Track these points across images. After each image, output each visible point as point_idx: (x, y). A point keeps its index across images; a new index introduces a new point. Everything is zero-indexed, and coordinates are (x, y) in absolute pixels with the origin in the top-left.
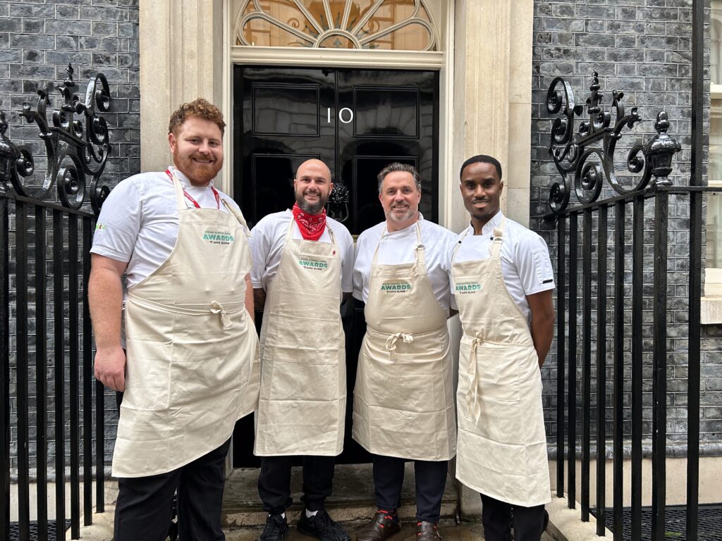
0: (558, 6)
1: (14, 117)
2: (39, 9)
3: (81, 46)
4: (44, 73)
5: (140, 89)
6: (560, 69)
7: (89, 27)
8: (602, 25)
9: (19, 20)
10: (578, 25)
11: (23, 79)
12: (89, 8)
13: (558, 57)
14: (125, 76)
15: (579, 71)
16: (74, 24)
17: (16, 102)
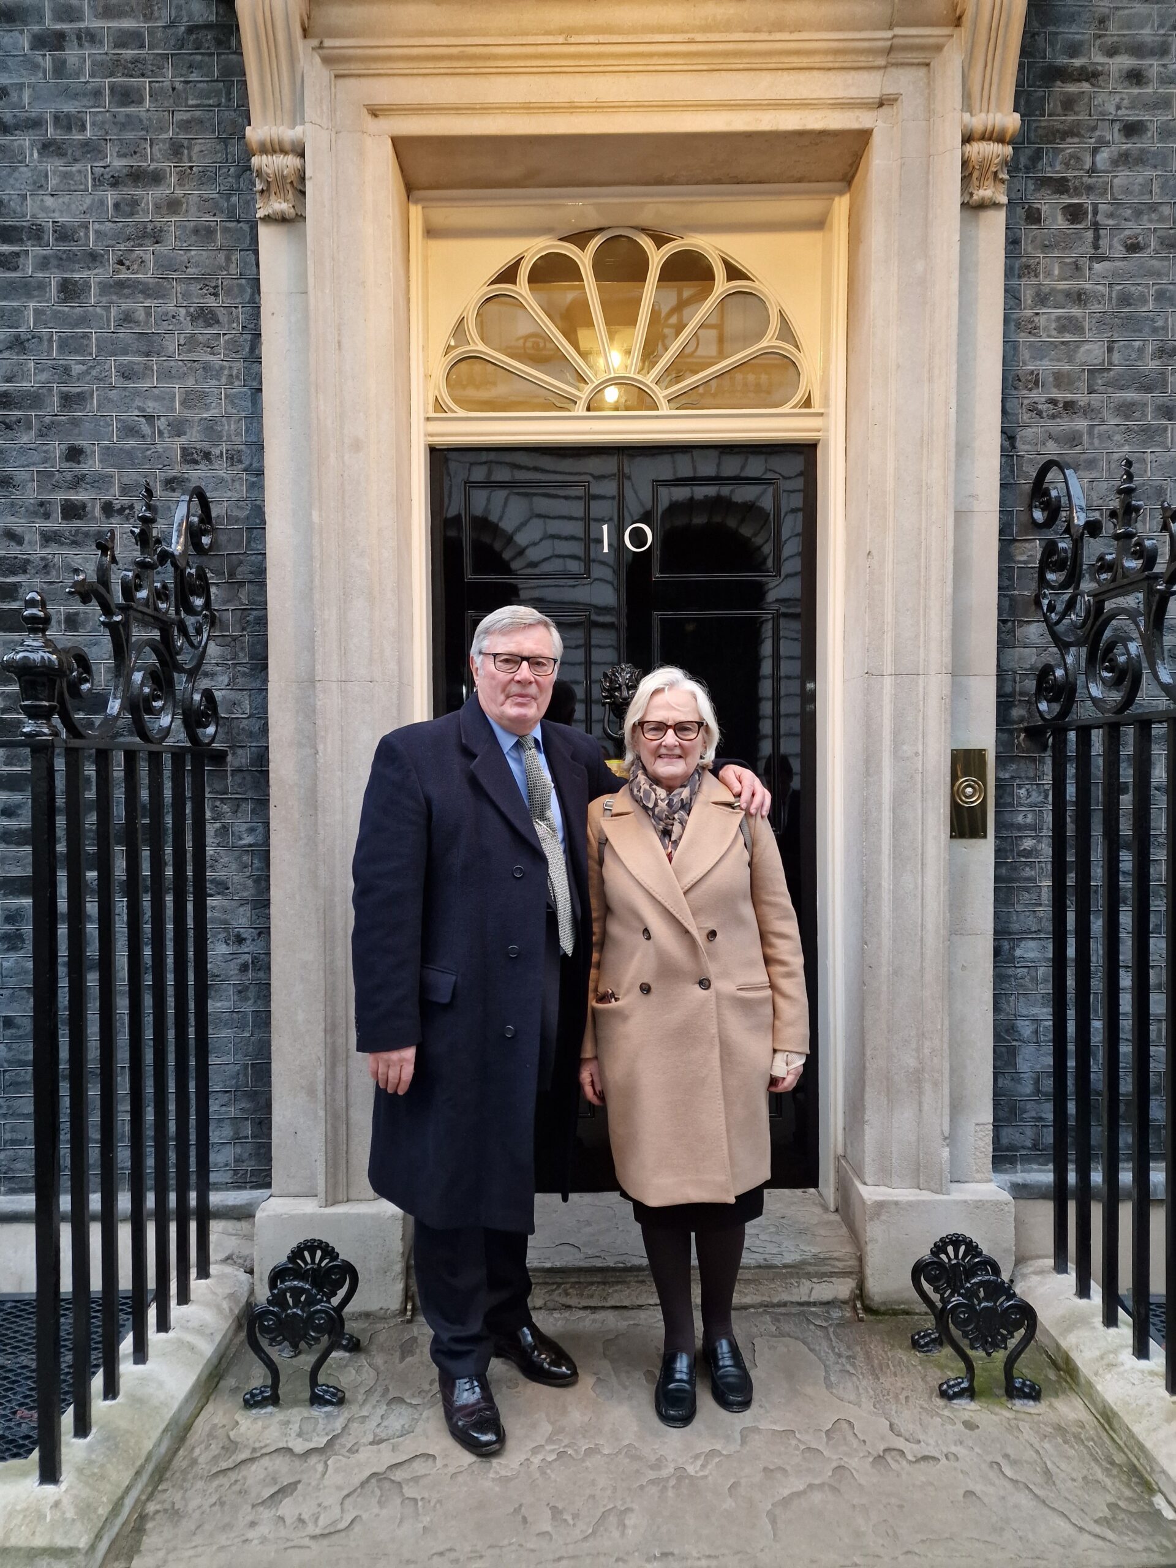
0: (1053, 317)
1: (45, 566)
2: (85, 367)
3: (160, 433)
4: (96, 484)
5: (267, 510)
6: (1056, 440)
7: (173, 399)
8: (1141, 350)
9: (50, 389)
10: (1092, 351)
11: (60, 496)
12: (172, 364)
13: (1053, 417)
14: (238, 487)
15: (1096, 441)
16: (145, 394)
17: (48, 538)
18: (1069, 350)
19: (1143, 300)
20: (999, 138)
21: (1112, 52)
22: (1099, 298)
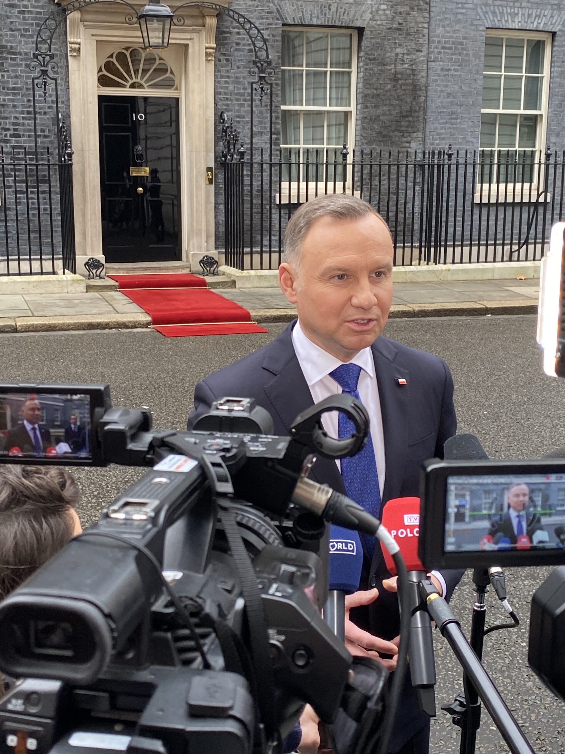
0: (224, 81)
5: (71, 114)
6: (225, 105)
10: (231, 88)
13: (224, 101)
15: (232, 106)
17: (24, 118)
18: (227, 88)
19: (240, 78)
20: (212, 48)
21: (234, 28)
22: (232, 77)
